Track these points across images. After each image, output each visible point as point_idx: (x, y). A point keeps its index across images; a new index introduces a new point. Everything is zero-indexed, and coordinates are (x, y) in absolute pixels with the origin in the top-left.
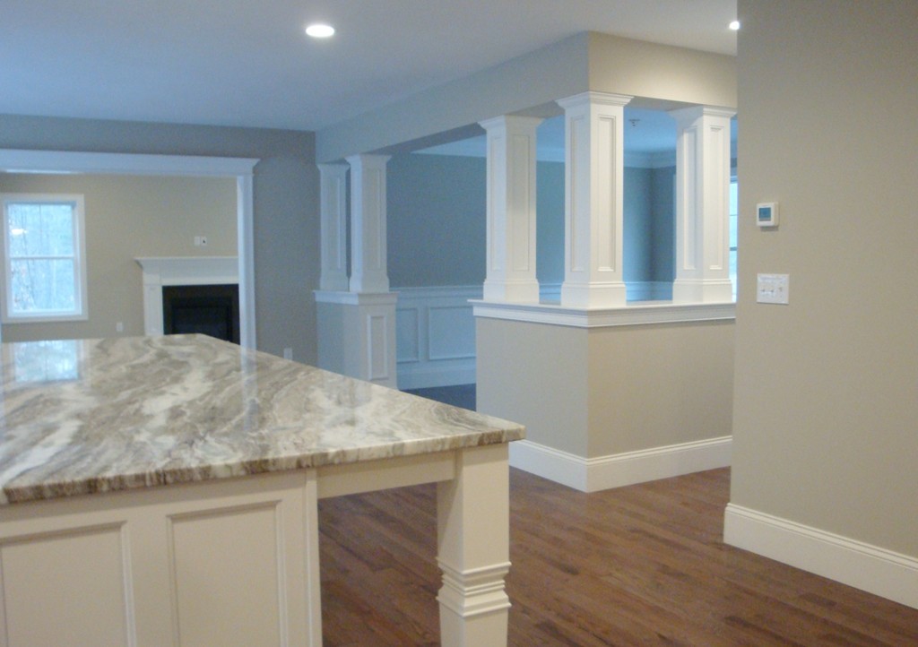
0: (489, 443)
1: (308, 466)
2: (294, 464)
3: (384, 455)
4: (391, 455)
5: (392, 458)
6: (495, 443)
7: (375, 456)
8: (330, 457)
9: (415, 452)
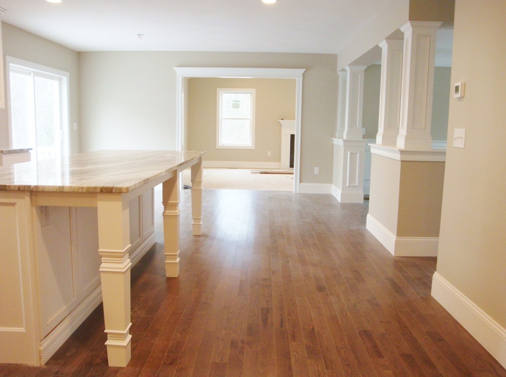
0: (106, 192)
1: (23, 190)
2: (17, 189)
3: (55, 190)
4: (58, 190)
5: (58, 192)
6: (109, 192)
7: (51, 190)
8: (32, 188)
9: (69, 191)
